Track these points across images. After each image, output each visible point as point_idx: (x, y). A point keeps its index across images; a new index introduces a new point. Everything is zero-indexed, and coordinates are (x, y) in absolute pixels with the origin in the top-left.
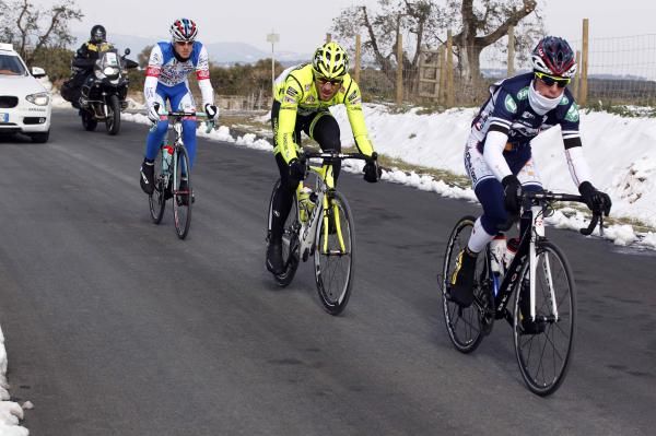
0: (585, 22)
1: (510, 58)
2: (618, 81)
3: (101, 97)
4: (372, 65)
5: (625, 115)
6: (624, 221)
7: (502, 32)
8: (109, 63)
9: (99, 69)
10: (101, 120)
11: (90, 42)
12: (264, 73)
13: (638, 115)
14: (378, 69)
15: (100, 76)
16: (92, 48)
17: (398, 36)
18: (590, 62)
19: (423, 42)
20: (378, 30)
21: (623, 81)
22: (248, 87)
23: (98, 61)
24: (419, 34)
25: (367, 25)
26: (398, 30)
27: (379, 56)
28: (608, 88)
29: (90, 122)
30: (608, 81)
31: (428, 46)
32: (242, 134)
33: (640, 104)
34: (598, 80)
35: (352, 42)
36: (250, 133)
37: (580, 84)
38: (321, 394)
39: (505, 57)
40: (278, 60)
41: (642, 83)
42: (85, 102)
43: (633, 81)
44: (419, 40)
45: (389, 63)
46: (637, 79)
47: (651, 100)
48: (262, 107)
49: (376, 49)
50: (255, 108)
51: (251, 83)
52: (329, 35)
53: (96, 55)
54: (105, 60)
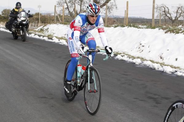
0: (127, 2)
1: (106, 12)
2: (137, 19)
3: (19, 28)
4: (68, 14)
5: (138, 28)
6: (138, 58)
7: (104, 5)
8: (22, 15)
9: (19, 18)
10: (20, 36)
11: (16, 8)
12: (37, 16)
13: (142, 28)
14: (69, 15)
15: (19, 20)
16: (16, 10)
17: (75, 6)
18: (129, 14)
19: (82, 8)
20: (69, 4)
21: (138, 19)
22: (33, 20)
23: (18, 15)
24: (81, 6)
25: (66, 3)
26: (75, 4)
27: (69, 12)
28: (134, 21)
29: (15, 36)
30: (134, 19)
31: (83, 9)
32: (31, 34)
33: (143, 25)
34: (131, 18)
35: (62, 8)
36: (33, 33)
37: (126, 20)
38: (53, 107)
39: (105, 12)
40: (41, 13)
41: (144, 19)
42: (14, 29)
43: (141, 19)
44: (81, 7)
45: (72, 14)
46: (142, 18)
47: (146, 24)
48: (36, 26)
49: (69, 10)
50: (35, 26)
51: (34, 20)
52: (55, 6)
53: (18, 13)
54: (21, 14)
